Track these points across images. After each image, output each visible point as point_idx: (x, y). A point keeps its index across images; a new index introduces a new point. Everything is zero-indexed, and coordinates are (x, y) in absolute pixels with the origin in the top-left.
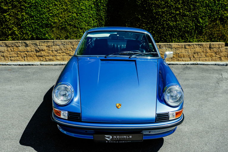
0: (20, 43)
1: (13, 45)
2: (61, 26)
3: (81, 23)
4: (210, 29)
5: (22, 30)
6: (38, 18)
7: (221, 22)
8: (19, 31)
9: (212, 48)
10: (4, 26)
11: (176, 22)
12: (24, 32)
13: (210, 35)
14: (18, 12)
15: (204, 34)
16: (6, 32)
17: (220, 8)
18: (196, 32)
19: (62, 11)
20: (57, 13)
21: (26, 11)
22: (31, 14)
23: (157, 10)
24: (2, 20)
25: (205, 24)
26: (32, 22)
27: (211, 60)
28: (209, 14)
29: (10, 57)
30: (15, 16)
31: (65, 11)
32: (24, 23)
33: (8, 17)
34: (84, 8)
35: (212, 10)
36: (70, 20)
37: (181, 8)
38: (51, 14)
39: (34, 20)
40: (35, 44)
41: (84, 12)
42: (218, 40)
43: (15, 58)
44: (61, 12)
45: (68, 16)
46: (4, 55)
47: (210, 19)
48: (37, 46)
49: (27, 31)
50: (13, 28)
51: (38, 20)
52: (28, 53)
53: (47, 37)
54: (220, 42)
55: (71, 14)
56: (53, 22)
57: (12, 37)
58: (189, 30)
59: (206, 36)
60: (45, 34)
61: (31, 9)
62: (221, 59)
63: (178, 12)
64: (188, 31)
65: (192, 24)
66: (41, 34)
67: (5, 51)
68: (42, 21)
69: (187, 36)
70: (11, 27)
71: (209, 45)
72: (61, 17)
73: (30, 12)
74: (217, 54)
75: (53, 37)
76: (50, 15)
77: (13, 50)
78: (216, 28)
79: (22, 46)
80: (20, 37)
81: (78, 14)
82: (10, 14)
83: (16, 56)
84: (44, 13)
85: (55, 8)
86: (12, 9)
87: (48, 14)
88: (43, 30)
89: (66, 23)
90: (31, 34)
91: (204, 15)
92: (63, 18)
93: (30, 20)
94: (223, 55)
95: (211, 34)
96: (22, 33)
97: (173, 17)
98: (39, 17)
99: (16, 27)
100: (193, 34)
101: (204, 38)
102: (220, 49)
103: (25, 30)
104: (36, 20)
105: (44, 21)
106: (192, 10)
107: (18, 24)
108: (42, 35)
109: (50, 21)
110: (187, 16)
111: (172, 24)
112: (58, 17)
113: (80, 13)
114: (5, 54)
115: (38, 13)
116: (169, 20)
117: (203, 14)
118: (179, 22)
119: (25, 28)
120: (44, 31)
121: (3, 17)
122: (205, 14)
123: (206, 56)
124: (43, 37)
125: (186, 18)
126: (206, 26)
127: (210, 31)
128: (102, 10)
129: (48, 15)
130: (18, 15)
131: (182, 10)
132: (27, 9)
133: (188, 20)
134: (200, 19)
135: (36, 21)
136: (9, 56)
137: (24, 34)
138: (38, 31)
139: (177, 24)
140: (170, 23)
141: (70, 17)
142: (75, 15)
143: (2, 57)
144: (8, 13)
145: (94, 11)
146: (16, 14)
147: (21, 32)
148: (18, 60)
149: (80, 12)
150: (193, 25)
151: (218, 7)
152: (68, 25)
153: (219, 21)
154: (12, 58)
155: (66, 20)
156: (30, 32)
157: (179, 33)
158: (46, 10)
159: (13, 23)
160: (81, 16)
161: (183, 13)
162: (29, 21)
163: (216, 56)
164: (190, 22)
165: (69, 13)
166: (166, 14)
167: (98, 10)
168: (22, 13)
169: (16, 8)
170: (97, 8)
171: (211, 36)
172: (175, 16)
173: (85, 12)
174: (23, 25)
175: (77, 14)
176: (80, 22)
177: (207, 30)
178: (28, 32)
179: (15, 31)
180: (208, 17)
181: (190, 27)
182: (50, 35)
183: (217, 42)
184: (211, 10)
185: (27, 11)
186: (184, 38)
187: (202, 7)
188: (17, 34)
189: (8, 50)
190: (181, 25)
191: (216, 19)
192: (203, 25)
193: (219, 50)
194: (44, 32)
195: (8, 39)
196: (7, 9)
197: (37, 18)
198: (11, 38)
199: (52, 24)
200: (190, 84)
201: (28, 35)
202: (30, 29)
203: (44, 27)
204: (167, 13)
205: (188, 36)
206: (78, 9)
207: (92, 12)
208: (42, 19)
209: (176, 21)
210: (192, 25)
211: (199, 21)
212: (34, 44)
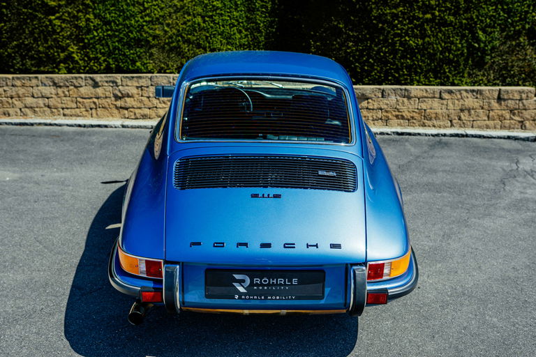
0: (82, 78)
1: (67, 84)
2: (168, 44)
3: (211, 38)
4: (503, 55)
5: (88, 52)
6: (120, 27)
7: (529, 39)
8: (80, 53)
9: (505, 100)
10: (49, 43)
11: (423, 39)
12: (91, 56)
13: (501, 71)
14: (78, 12)
15: (487, 66)
16: (54, 56)
17: (529, 8)
18: (470, 62)
19: (172, 11)
20: (160, 16)
21: (95, 11)
22: (105, 18)
23: (381, 10)
24: (47, 29)
25: (491, 44)
26: (108, 35)
27: (501, 127)
28: (501, 20)
29: (63, 109)
30: (72, 22)
31: (179, 12)
32: (92, 36)
33: (57, 22)
34: (220, 5)
35: (511, 11)
36: (188, 31)
37: (437, 6)
38: (147, 19)
39: (111, 30)
40: (113, 82)
41: (219, 13)
42: (520, 83)
43: (73, 111)
44: (170, 13)
45: (185, 23)
46: (51, 104)
47: (505, 34)
48: (118, 86)
49: (97, 53)
50: (69, 46)
51: (120, 29)
52: (100, 100)
53: (138, 67)
54: (524, 86)
55: (190, 18)
56: (151, 35)
57: (67, 65)
58: (454, 58)
59: (492, 72)
60: (134, 62)
61: (106, 5)
62: (523, 126)
63: (429, 16)
64: (449, 59)
65: (460, 43)
66: (126, 61)
67: (52, 96)
68: (129, 32)
69: (447, 70)
70: (64, 45)
71: (497, 93)
72: (168, 25)
73: (104, 12)
74: (514, 114)
75: (151, 67)
76: (145, 19)
77: (67, 93)
78: (518, 54)
79: (86, 85)
80: (84, 66)
81: (207, 19)
82: (61, 16)
83: (74, 105)
84: (133, 16)
85: (157, 5)
86: (66, 7)
87: (142, 18)
88: (132, 52)
89: (180, 38)
90: (105, 61)
91: (490, 24)
92: (173, 27)
93: (102, 30)
94: (529, 117)
95: (505, 68)
96: (86, 59)
97: (416, 27)
98: (121, 24)
99: (74, 44)
100: (462, 66)
101: (487, 77)
102: (523, 103)
103: (92, 52)
104: (116, 31)
105: (132, 33)
106: (461, 12)
107: (78, 40)
108: (128, 63)
109: (146, 32)
110: (451, 24)
111: (414, 42)
112: (162, 24)
113: (211, 17)
114: (52, 102)
115: (120, 16)
116: (407, 34)
117: (488, 21)
118: (430, 38)
119: (94, 47)
120: (133, 54)
121: (48, 23)
122: (491, 20)
123: (488, 117)
124: (130, 67)
125: (448, 30)
126: (493, 48)
127: (502, 60)
128: (258, 10)
129: (141, 20)
130: (78, 18)
131: (439, 11)
132: (98, 6)
133: (451, 35)
134: (480, 33)
135: (117, 33)
136: (60, 105)
137: (90, 59)
138: (121, 55)
139: (424, 43)
140: (409, 41)
141: (189, 24)
142: (199, 19)
143: (46, 109)
144: (58, 15)
145: (241, 11)
146: (74, 17)
147: (86, 56)
148: (79, 116)
149: (211, 14)
150: (462, 47)
151: (526, 6)
152: (184, 43)
153: (526, 38)
154: (67, 112)
155: (179, 31)
156: (104, 56)
157: (428, 65)
158: (136, 10)
159: (69, 37)
160: (212, 22)
161: (442, 18)
162: (101, 32)
163: (513, 117)
164: (457, 40)
165: (186, 16)
166: (401, 19)
167: (251, 10)
168: (88, 16)
169: (75, 3)
170: (249, 4)
171: (504, 72)
172: (422, 25)
173: (222, 15)
174: (89, 41)
175: (203, 17)
176: (210, 36)
177: (495, 57)
178: (99, 56)
179: (73, 52)
180: (500, 27)
181: (455, 51)
182: (145, 64)
183: (518, 85)
184: (508, 12)
185: (98, 11)
186: (439, 75)
187: (487, 5)
188: (77, 61)
189: (58, 94)
190: (435, 46)
191: (518, 34)
192: (487, 46)
193: (521, 105)
194: (132, 56)
195: (59, 70)
196: (56, 6)
197: (118, 26)
198: (66, 68)
199: (150, 39)
200: (438, 182)
201: (100, 62)
202: (104, 49)
203: (132, 46)
204: (403, 18)
205: (449, 72)
206: (206, 8)
207: (238, 14)
208: (128, 28)
209: (423, 36)
210: (460, 46)
211: (478, 36)
212: (110, 81)
